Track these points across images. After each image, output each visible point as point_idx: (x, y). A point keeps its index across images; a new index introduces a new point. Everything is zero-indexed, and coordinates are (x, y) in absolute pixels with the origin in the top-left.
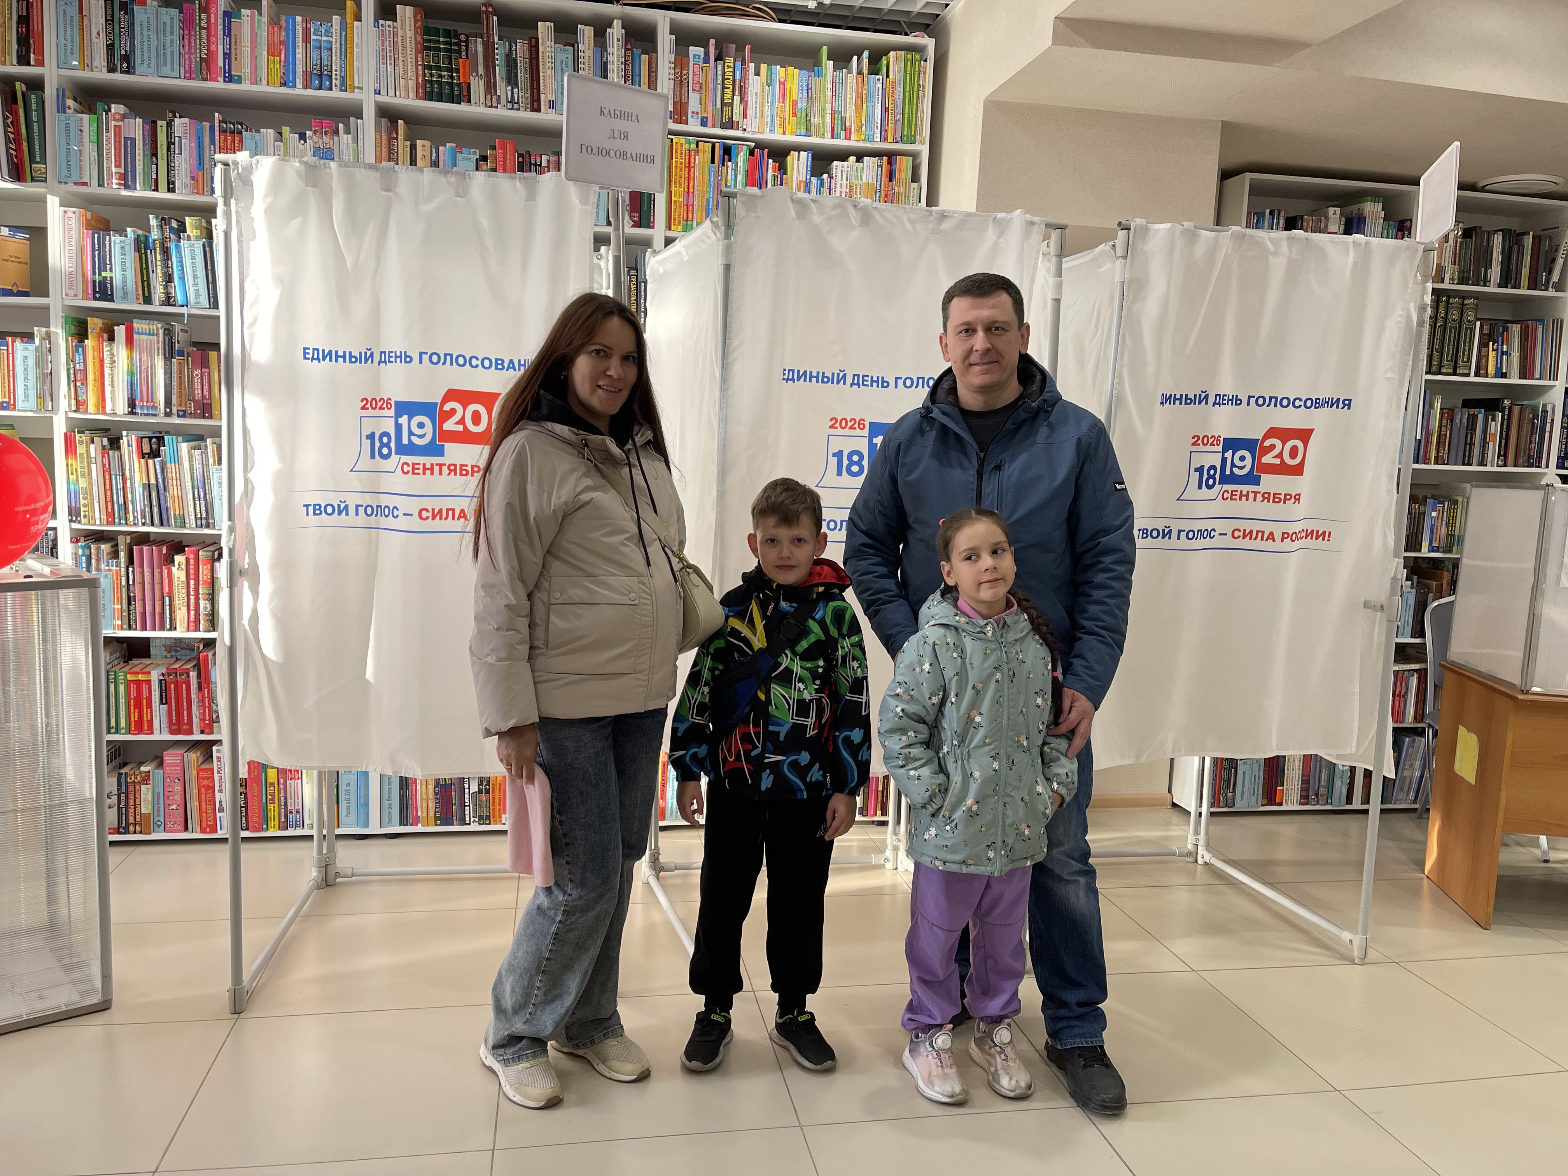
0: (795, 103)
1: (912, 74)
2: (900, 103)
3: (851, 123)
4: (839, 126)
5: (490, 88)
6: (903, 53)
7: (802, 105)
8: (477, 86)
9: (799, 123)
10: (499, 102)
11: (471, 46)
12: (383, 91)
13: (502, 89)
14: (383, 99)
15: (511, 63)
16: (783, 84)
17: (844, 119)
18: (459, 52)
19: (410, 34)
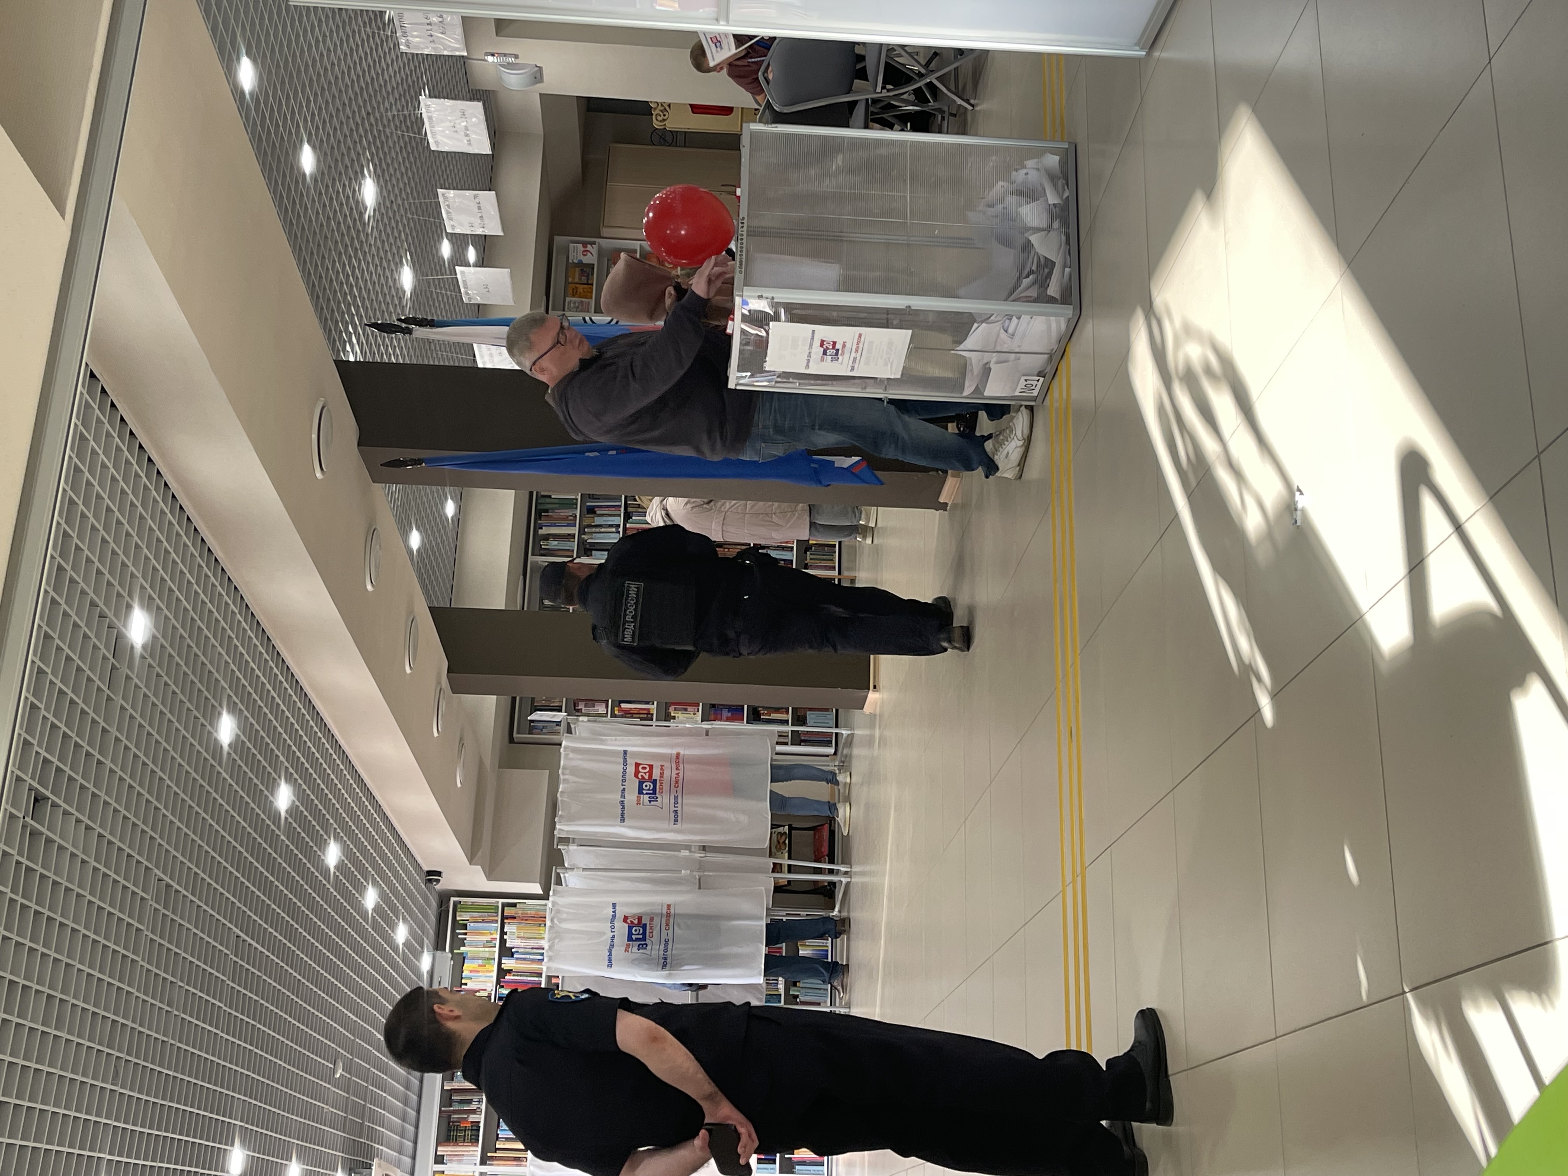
0: (480, 966)
1: (467, 908)
2: (480, 914)
3: (488, 938)
4: (489, 943)
5: (474, 1112)
6: (458, 913)
7: (480, 962)
8: (473, 1118)
9: (489, 964)
10: (479, 1108)
11: (455, 1120)
12: (475, 1162)
13: (473, 1106)
14: (478, 1162)
15: (462, 1102)
16: (471, 971)
17: (487, 942)
18: (457, 1126)
19: (450, 1148)
